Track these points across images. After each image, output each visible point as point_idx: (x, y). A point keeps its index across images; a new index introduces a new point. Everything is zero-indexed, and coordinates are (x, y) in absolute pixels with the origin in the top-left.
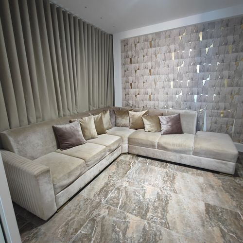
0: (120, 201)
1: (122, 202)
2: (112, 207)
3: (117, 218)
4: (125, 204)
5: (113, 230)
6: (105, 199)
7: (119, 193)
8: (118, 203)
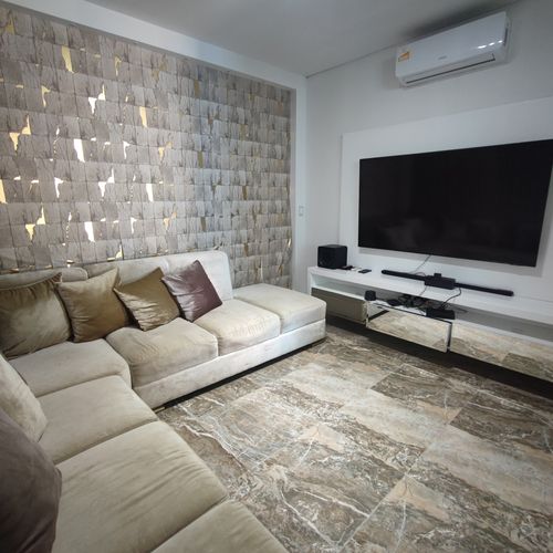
0: (340, 503)
1: (345, 500)
2: (359, 528)
3: (397, 526)
4: (352, 495)
5: (433, 545)
6: (322, 541)
7: (308, 496)
8: (349, 511)
